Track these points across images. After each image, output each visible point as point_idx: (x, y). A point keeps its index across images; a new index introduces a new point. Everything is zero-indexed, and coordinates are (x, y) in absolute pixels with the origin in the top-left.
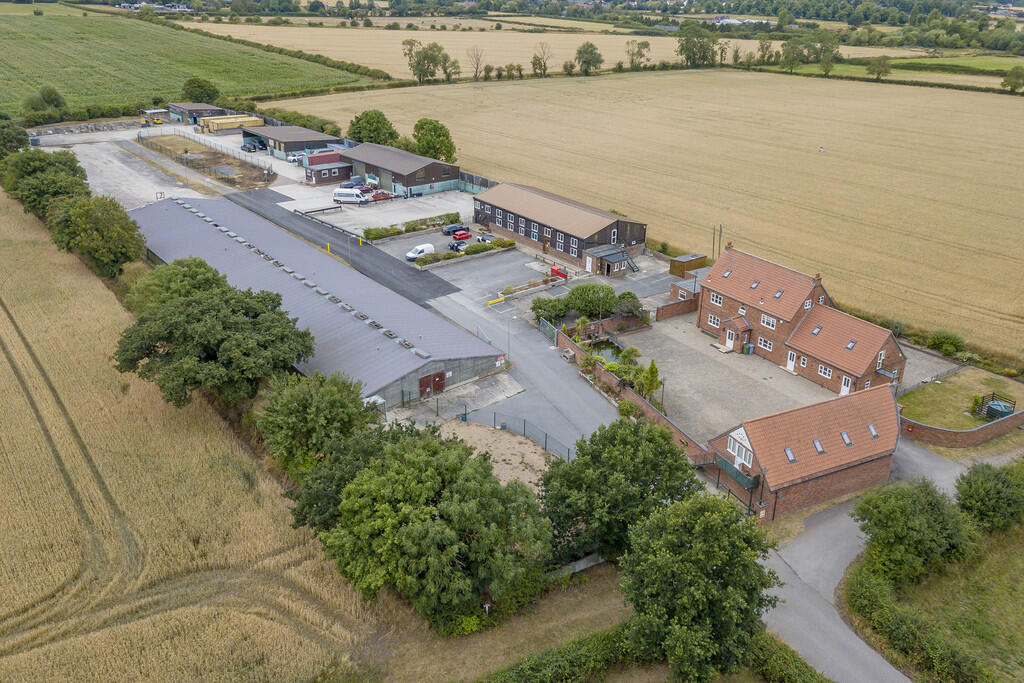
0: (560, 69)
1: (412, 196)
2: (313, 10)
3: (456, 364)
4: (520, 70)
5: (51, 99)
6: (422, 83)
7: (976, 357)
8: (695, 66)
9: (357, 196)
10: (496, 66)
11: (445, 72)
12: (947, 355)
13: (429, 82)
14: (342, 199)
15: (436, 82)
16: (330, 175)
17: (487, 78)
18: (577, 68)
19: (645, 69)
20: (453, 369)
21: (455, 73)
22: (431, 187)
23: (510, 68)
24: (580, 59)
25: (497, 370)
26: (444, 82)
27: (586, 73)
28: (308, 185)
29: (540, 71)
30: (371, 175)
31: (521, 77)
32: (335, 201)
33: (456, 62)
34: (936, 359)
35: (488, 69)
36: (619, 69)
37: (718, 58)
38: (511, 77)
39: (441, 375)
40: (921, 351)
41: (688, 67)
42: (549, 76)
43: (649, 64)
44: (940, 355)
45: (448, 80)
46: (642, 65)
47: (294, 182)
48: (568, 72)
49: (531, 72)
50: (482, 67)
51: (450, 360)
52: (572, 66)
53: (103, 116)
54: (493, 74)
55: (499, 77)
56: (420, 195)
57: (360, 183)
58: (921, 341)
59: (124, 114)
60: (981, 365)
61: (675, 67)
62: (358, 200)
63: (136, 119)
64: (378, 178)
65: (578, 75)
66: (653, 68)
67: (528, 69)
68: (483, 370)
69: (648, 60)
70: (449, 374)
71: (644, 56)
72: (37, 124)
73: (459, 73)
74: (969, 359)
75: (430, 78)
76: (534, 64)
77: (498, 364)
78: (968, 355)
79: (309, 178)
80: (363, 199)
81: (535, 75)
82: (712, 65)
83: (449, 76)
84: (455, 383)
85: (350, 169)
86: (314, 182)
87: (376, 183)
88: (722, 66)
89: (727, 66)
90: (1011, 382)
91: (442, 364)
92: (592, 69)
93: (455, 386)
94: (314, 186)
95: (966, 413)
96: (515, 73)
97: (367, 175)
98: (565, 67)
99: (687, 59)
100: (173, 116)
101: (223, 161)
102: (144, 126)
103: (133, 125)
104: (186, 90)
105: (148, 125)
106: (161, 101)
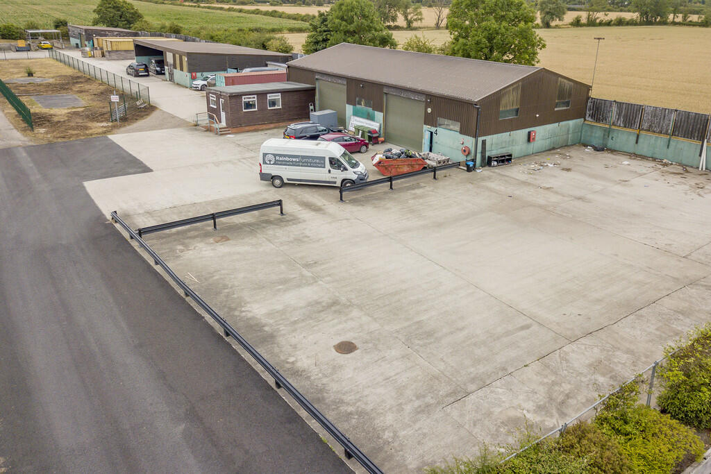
1: (488, 162)
9: (334, 163)
14: (287, 173)
16: (262, 109)
22: (529, 138)
28: (209, 129)
30: (362, 107)
32: (263, 177)
37: (671, 16)
43: (605, 19)
47: (180, 124)
56: (505, 159)
57: (336, 127)
61: (632, 23)
62: (338, 176)
64: (379, 116)
79: (213, 113)
80: (351, 174)
83: (409, 23)
85: (309, 94)
86: (224, 124)
87: (375, 126)
94: (221, 133)
97: (349, 109)
99: (641, 16)
100: (73, 41)
101: (77, 87)
102: (19, 50)
103: (9, 49)
104: (98, 11)
105: (28, 49)
106: (64, 24)
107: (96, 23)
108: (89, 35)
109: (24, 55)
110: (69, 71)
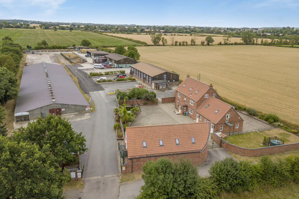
0: (200, 43)
1: (119, 68)
2: (141, 31)
3: (66, 106)
4: (186, 43)
5: (44, 43)
6: (155, 45)
7: (282, 124)
8: (247, 44)
10: (179, 41)
11: (163, 43)
12: (270, 123)
13: (157, 45)
14: (96, 67)
15: (160, 45)
16: (99, 61)
17: (176, 45)
18: (205, 43)
19: (229, 44)
20: (65, 108)
21: (166, 43)
23: (183, 42)
24: (206, 40)
25: (87, 112)
26: (162, 45)
27: (208, 45)
29: (193, 43)
31: (187, 45)
32: (93, 67)
33: (166, 40)
34: (265, 125)
35: (176, 42)
36: (220, 44)
37: (255, 42)
38: (183, 45)
39: (60, 110)
40: (261, 121)
41: (244, 44)
42: (196, 45)
43: (230, 43)
44: (268, 123)
45: (164, 45)
46: (228, 43)
48: (203, 44)
49: (190, 44)
50: (175, 41)
51: (63, 104)
52: (204, 42)
53: (57, 48)
54: (178, 44)
55: (180, 45)
56: (122, 67)
58: (262, 117)
59: (63, 48)
60: (283, 128)
61: (240, 44)
62: (101, 67)
63: (65, 50)
65: (206, 45)
66: (232, 44)
67: (189, 43)
68: (79, 110)
69: (230, 41)
70: (63, 110)
71: (229, 40)
72: (38, 49)
73: (167, 43)
74: (279, 125)
75: (157, 44)
76: (191, 41)
77: (87, 109)
78: (279, 123)
81: (192, 45)
82: (253, 44)
83: (164, 44)
84: (67, 113)
85: (106, 60)
88: (257, 44)
89: (258, 44)
90: (293, 135)
91: (60, 105)
92: (210, 44)
93: (66, 114)
95: (261, 144)
96: (185, 44)
97: (110, 62)
98: (202, 43)
99: (244, 42)
100: (76, 49)
101: (77, 59)
102: (66, 51)
103: (64, 51)
104: (82, 43)
105: (68, 51)
106: (75, 45)
107: (81, 45)
108: (79, 48)
109: (67, 52)
110: (75, 56)
